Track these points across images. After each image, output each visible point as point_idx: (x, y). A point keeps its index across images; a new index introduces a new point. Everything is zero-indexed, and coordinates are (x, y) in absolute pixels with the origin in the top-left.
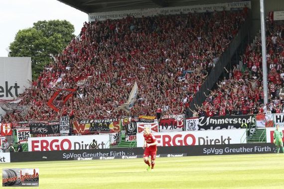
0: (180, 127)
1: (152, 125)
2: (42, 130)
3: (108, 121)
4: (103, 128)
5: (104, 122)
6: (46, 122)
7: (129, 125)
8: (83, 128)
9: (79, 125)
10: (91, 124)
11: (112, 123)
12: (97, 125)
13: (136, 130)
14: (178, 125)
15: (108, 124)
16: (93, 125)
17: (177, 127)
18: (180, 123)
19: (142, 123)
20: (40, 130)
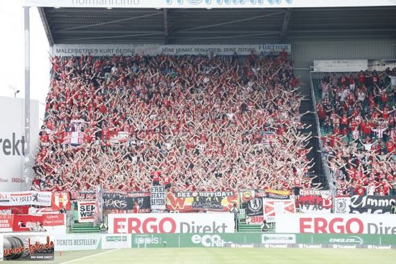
0: (327, 208)
1: (286, 203)
2: (118, 204)
3: (219, 194)
4: (212, 204)
5: (214, 196)
6: (123, 193)
7: (252, 202)
8: (182, 203)
9: (175, 198)
10: (195, 198)
11: (226, 197)
12: (203, 200)
13: (261, 210)
14: (324, 205)
15: (220, 199)
16: (198, 200)
17: (323, 207)
18: (327, 202)
19: (271, 200)
20: (115, 203)
